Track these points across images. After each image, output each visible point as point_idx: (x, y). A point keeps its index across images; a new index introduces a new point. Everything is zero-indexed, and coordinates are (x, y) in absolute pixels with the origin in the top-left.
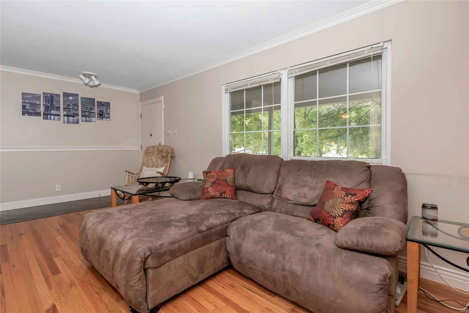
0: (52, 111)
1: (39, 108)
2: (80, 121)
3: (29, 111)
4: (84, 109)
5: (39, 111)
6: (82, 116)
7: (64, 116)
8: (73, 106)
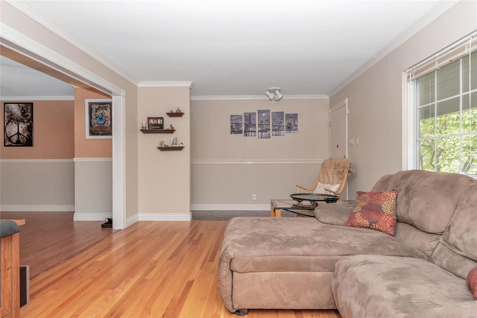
0: (250, 128)
1: (242, 126)
2: (271, 135)
3: (235, 130)
4: (274, 123)
5: (241, 129)
6: (273, 130)
7: (259, 131)
8: (266, 122)
